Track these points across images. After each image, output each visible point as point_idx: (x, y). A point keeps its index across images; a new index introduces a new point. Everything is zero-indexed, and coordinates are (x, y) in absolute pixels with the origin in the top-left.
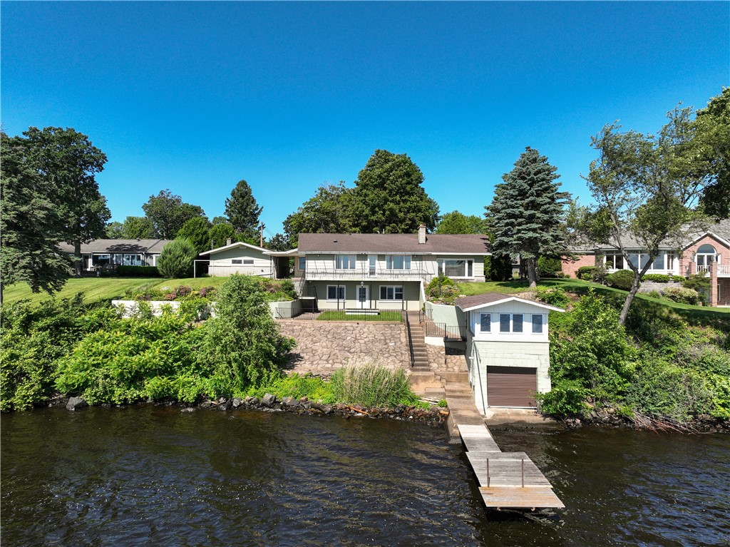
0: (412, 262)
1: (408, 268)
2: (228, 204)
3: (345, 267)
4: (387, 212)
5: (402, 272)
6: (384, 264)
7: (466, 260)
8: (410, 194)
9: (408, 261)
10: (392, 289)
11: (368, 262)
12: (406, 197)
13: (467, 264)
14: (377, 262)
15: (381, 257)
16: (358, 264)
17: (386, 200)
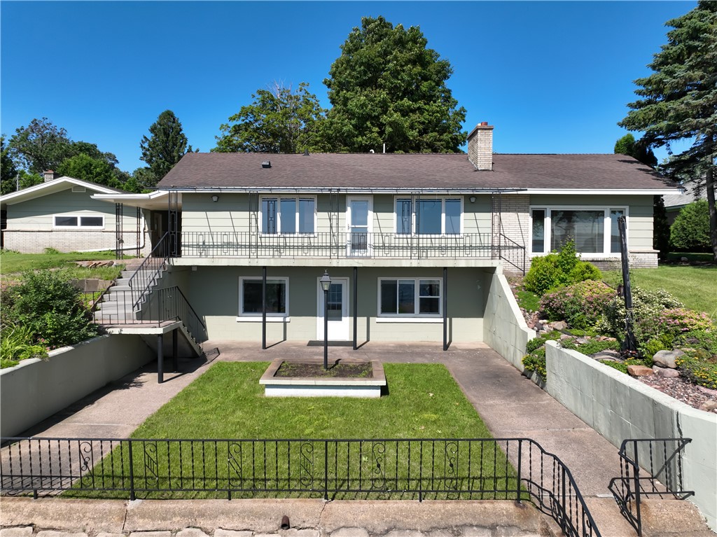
0: (463, 215)
1: (454, 229)
2: (146, 145)
3: (288, 228)
4: (389, 129)
5: (437, 243)
6: (390, 220)
7: (607, 209)
8: (429, 98)
9: (454, 215)
10: (410, 288)
11: (346, 217)
12: (421, 104)
13: (608, 222)
14: (371, 214)
15: (383, 203)
16: (321, 220)
17: (384, 107)
